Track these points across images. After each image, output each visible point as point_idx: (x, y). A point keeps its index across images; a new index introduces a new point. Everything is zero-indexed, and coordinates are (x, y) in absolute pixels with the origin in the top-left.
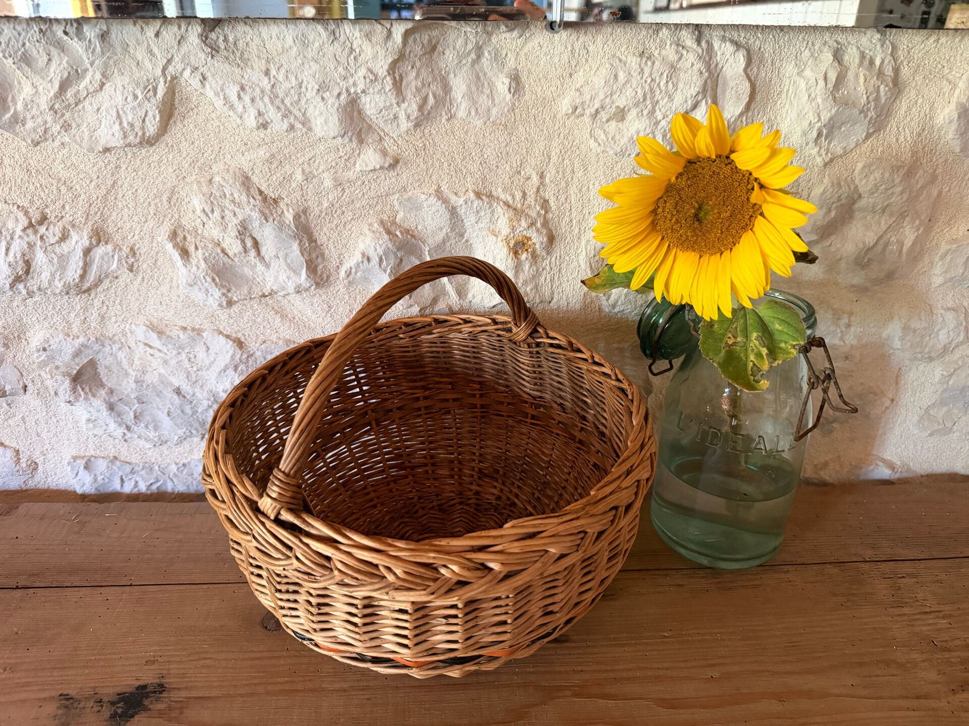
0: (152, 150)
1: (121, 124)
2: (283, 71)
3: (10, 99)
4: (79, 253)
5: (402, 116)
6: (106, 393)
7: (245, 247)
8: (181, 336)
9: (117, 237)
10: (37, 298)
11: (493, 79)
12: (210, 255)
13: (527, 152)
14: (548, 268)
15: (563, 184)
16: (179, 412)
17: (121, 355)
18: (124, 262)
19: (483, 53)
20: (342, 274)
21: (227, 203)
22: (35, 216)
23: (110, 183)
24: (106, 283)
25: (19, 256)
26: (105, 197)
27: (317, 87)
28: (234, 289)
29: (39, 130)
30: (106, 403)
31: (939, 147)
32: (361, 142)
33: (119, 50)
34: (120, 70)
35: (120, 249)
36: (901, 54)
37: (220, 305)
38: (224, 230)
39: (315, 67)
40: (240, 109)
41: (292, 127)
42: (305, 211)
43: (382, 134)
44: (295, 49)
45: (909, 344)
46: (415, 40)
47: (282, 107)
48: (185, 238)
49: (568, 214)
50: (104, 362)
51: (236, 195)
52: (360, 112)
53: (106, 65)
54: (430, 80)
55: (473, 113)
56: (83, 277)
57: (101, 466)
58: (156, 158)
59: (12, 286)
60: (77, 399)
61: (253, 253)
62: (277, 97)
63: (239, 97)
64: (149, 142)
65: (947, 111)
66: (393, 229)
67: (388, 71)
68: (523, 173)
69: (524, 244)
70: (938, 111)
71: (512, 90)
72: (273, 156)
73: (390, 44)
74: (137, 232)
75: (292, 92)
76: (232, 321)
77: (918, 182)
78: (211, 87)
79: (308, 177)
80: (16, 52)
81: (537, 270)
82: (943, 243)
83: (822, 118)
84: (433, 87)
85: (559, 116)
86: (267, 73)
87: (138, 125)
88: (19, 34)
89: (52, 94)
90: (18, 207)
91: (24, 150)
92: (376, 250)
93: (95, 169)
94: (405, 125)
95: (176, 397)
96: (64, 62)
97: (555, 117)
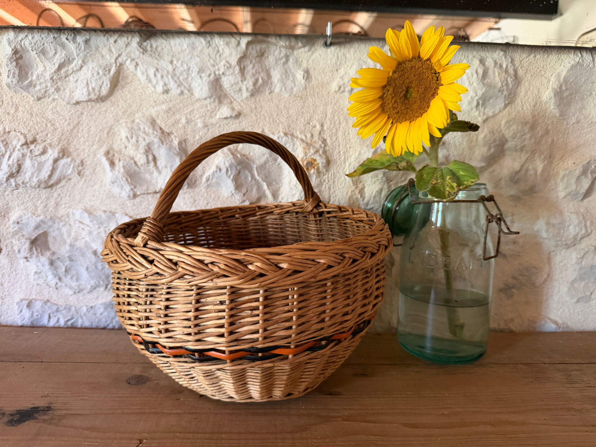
0: (103, 104)
1: (88, 88)
2: (180, 61)
3: (30, 73)
4: (51, 161)
5: (244, 88)
6: (51, 254)
7: (148, 160)
8: (103, 216)
9: (75, 154)
10: (20, 190)
11: (295, 73)
12: (127, 164)
13: (314, 112)
14: (327, 180)
15: (334, 130)
16: (94, 267)
17: (64, 230)
18: (76, 169)
19: (289, 60)
20: (204, 179)
21: (141, 133)
22: (30, 138)
23: (76, 122)
24: (63, 183)
25: (15, 161)
26: (72, 131)
27: (198, 70)
28: (138, 186)
29: (42, 91)
30: (49, 260)
31: (547, 114)
32: (220, 102)
33: (94, 49)
34: (92, 59)
35: (75, 161)
36: (517, 63)
37: (129, 196)
38: (137, 149)
39: (197, 59)
40: (154, 82)
41: (182, 93)
42: (185, 141)
43: (232, 99)
44: (188, 50)
45: (551, 234)
46: (253, 48)
47: (178, 81)
48: (114, 155)
49: (337, 148)
50: (53, 234)
51: (146, 129)
52: (221, 86)
53: (85, 56)
54: (260, 70)
55: (283, 90)
56: (50, 176)
57: (38, 305)
58: (104, 109)
59: (8, 179)
60: (31, 256)
61: (152, 164)
62: (175, 75)
63: (155, 75)
64: (102, 99)
65: (547, 93)
66: (235, 153)
67: (237, 63)
68: (311, 124)
69: (312, 164)
70: (543, 93)
71: (305, 78)
72: (170, 109)
73: (239, 48)
74: (86, 152)
75: (184, 73)
76: (134, 208)
77: (538, 133)
78: (140, 70)
79: (188, 122)
80: (38, 48)
81: (321, 181)
82: (561, 171)
83: (478, 94)
84: (262, 75)
85: (331, 93)
86: (171, 62)
87: (97, 89)
88: (42, 39)
89: (53, 70)
90: (21, 133)
91: (31, 103)
92: (225, 164)
93: (69, 114)
94: (245, 94)
95: (93, 257)
96: (63, 55)
97: (329, 93)
